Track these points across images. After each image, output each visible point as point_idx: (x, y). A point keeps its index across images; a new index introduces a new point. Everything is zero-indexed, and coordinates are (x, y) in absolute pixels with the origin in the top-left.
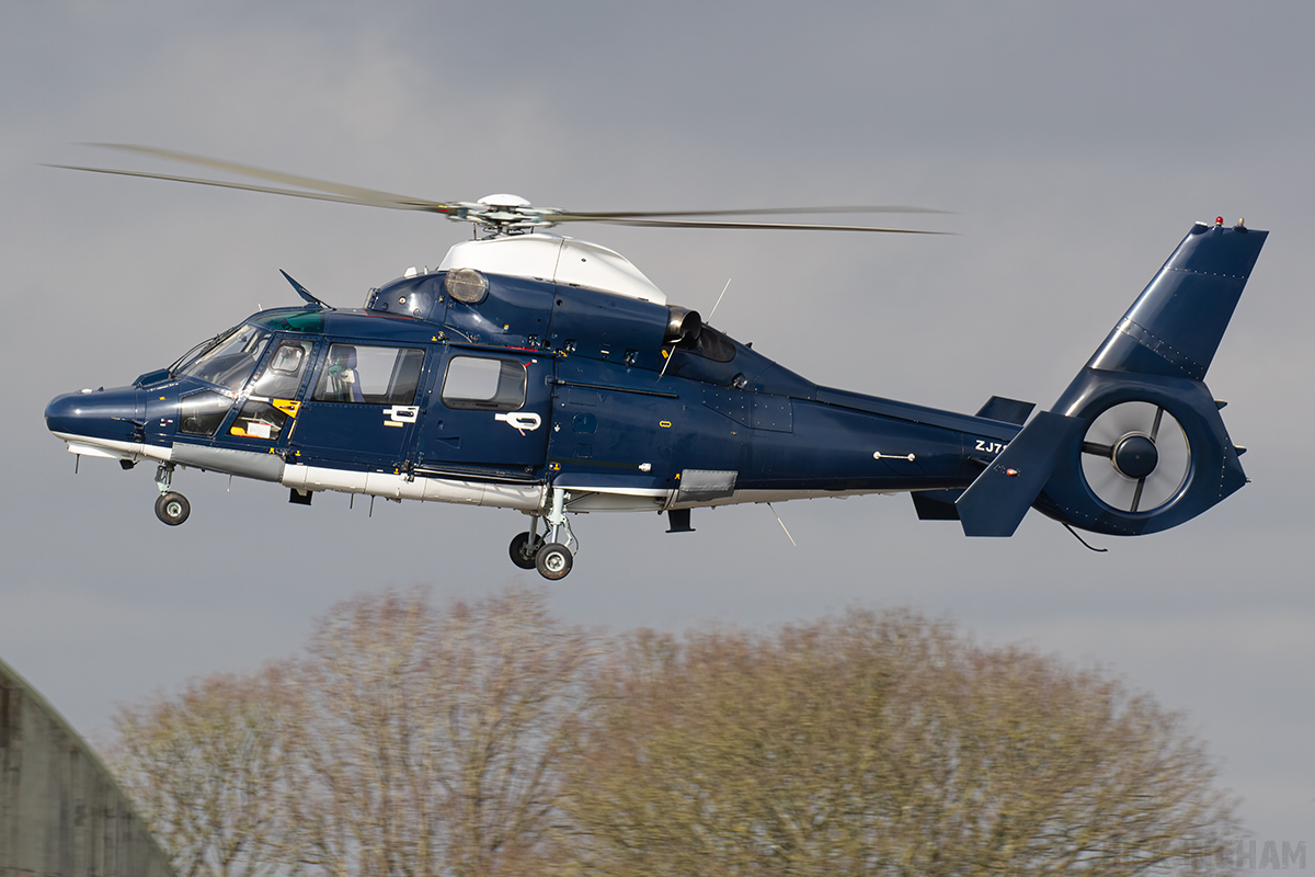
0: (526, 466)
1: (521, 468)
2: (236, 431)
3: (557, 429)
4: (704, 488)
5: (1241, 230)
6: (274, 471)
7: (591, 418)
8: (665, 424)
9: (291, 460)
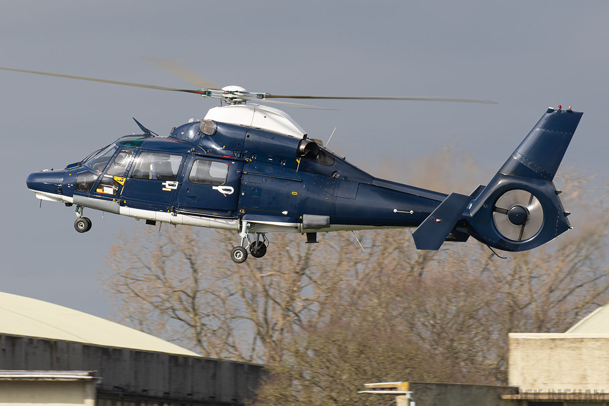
0: (228, 211)
1: (226, 211)
2: (99, 190)
3: (243, 194)
4: (314, 223)
5: (570, 111)
6: (115, 209)
7: (259, 189)
8: (294, 193)
9: (122, 204)
